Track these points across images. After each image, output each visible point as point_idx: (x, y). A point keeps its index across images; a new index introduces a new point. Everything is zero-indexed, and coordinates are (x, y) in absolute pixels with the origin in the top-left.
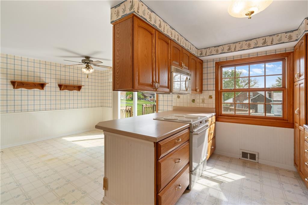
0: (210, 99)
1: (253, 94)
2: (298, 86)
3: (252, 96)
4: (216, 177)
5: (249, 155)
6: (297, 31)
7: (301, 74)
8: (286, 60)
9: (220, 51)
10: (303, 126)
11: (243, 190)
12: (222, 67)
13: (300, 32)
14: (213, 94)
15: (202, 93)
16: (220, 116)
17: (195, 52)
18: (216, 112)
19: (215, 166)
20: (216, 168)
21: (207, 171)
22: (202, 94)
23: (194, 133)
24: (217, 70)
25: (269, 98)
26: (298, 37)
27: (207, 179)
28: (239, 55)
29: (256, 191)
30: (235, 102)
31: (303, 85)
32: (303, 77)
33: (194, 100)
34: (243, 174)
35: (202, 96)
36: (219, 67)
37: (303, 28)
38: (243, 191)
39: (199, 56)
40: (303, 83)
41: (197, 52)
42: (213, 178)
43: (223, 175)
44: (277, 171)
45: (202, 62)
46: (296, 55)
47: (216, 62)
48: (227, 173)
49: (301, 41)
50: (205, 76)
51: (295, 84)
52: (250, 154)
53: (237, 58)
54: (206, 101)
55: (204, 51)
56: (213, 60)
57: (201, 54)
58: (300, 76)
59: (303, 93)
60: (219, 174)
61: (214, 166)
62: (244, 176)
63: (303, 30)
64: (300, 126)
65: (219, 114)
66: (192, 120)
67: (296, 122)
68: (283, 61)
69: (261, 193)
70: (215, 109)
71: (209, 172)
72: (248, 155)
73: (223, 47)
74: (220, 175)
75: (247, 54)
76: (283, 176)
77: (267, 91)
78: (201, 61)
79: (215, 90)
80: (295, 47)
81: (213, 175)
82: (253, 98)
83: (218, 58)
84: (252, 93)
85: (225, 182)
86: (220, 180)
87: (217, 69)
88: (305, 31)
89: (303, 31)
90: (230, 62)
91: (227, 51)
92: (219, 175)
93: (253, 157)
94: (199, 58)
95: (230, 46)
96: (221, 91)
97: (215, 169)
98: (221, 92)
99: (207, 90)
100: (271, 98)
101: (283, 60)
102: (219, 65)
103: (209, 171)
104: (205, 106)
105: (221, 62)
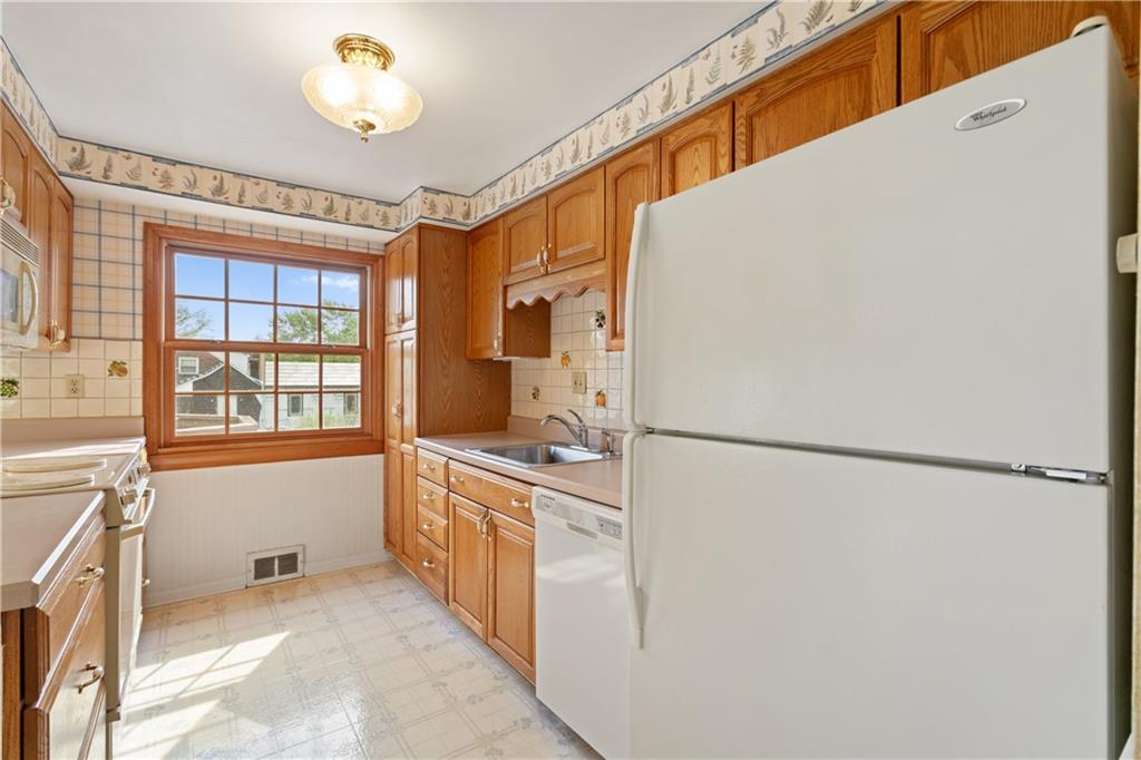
0: (115, 376)
1: (201, 361)
2: (398, 345)
3: (197, 372)
4: (193, 687)
5: (276, 562)
6: (397, 208)
7: (406, 316)
8: (369, 274)
9: (179, 186)
10: (411, 443)
11: (300, 669)
12: (173, 248)
13: (407, 214)
14: (134, 356)
15: (68, 349)
16: (165, 447)
17: (48, 143)
18: (145, 434)
19: (167, 653)
20: (176, 657)
21: (142, 685)
22: (68, 355)
23: (123, 528)
24: (150, 259)
25: (253, 379)
26: (399, 223)
27: (158, 715)
28: (243, 223)
29: (332, 651)
30: (227, 390)
31: (411, 345)
32: (412, 324)
33: (14, 383)
34: (278, 627)
35: (66, 365)
36: (160, 249)
37: (415, 207)
38: (300, 672)
39: (65, 168)
40: (411, 339)
41: (54, 148)
42: (182, 696)
43: (219, 665)
44: (353, 575)
45: (69, 203)
46: (394, 265)
47: (147, 220)
48: (228, 652)
49: (407, 236)
50: (84, 273)
51: (388, 339)
52: (281, 558)
53: (238, 229)
54: (90, 388)
55: (96, 161)
56: (133, 212)
57: (79, 163)
58: (403, 320)
59: (410, 365)
60: (201, 671)
61: (163, 656)
62: (283, 631)
63: (414, 211)
64: (404, 445)
65: (159, 440)
66: (93, 477)
67: (389, 437)
68: (360, 273)
69: (346, 650)
70: (142, 419)
71: (154, 686)
72: (273, 564)
73: (194, 175)
74: (207, 671)
75: (272, 227)
76: (370, 582)
77: (326, 353)
78: (67, 195)
79: (144, 340)
80: (386, 245)
81: (178, 687)
82: (202, 376)
83: (186, 214)
84: (197, 360)
85: (235, 684)
86: (213, 687)
87: (150, 252)
88: (421, 217)
89: (416, 215)
90: (209, 239)
91: (211, 197)
92: (200, 675)
93: (289, 563)
94: (61, 178)
95: (225, 182)
96: (170, 344)
97: (172, 663)
98: (169, 352)
99: (100, 338)
100: (257, 377)
101: (361, 271)
102: (161, 239)
103: (150, 682)
104: (87, 409)
105: (170, 227)
